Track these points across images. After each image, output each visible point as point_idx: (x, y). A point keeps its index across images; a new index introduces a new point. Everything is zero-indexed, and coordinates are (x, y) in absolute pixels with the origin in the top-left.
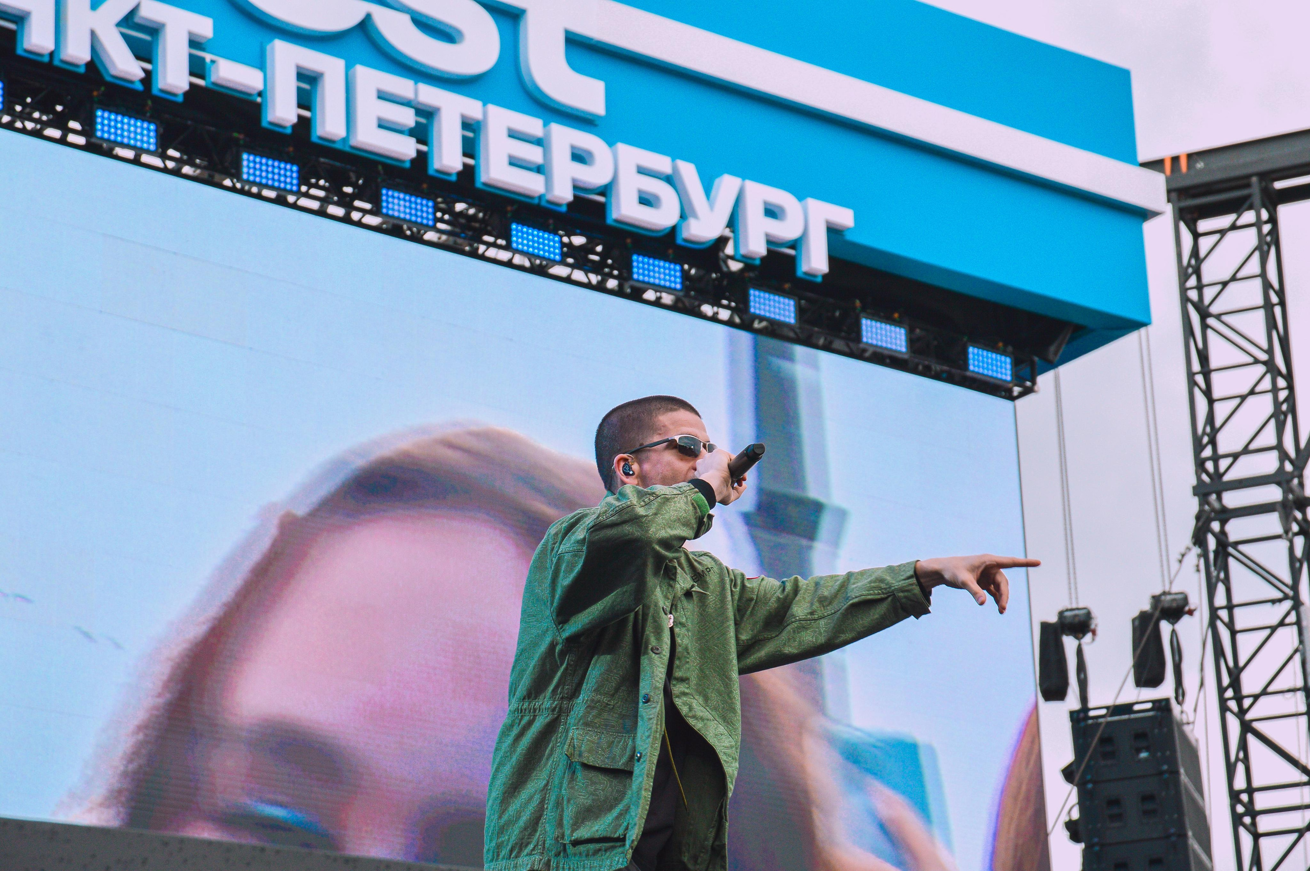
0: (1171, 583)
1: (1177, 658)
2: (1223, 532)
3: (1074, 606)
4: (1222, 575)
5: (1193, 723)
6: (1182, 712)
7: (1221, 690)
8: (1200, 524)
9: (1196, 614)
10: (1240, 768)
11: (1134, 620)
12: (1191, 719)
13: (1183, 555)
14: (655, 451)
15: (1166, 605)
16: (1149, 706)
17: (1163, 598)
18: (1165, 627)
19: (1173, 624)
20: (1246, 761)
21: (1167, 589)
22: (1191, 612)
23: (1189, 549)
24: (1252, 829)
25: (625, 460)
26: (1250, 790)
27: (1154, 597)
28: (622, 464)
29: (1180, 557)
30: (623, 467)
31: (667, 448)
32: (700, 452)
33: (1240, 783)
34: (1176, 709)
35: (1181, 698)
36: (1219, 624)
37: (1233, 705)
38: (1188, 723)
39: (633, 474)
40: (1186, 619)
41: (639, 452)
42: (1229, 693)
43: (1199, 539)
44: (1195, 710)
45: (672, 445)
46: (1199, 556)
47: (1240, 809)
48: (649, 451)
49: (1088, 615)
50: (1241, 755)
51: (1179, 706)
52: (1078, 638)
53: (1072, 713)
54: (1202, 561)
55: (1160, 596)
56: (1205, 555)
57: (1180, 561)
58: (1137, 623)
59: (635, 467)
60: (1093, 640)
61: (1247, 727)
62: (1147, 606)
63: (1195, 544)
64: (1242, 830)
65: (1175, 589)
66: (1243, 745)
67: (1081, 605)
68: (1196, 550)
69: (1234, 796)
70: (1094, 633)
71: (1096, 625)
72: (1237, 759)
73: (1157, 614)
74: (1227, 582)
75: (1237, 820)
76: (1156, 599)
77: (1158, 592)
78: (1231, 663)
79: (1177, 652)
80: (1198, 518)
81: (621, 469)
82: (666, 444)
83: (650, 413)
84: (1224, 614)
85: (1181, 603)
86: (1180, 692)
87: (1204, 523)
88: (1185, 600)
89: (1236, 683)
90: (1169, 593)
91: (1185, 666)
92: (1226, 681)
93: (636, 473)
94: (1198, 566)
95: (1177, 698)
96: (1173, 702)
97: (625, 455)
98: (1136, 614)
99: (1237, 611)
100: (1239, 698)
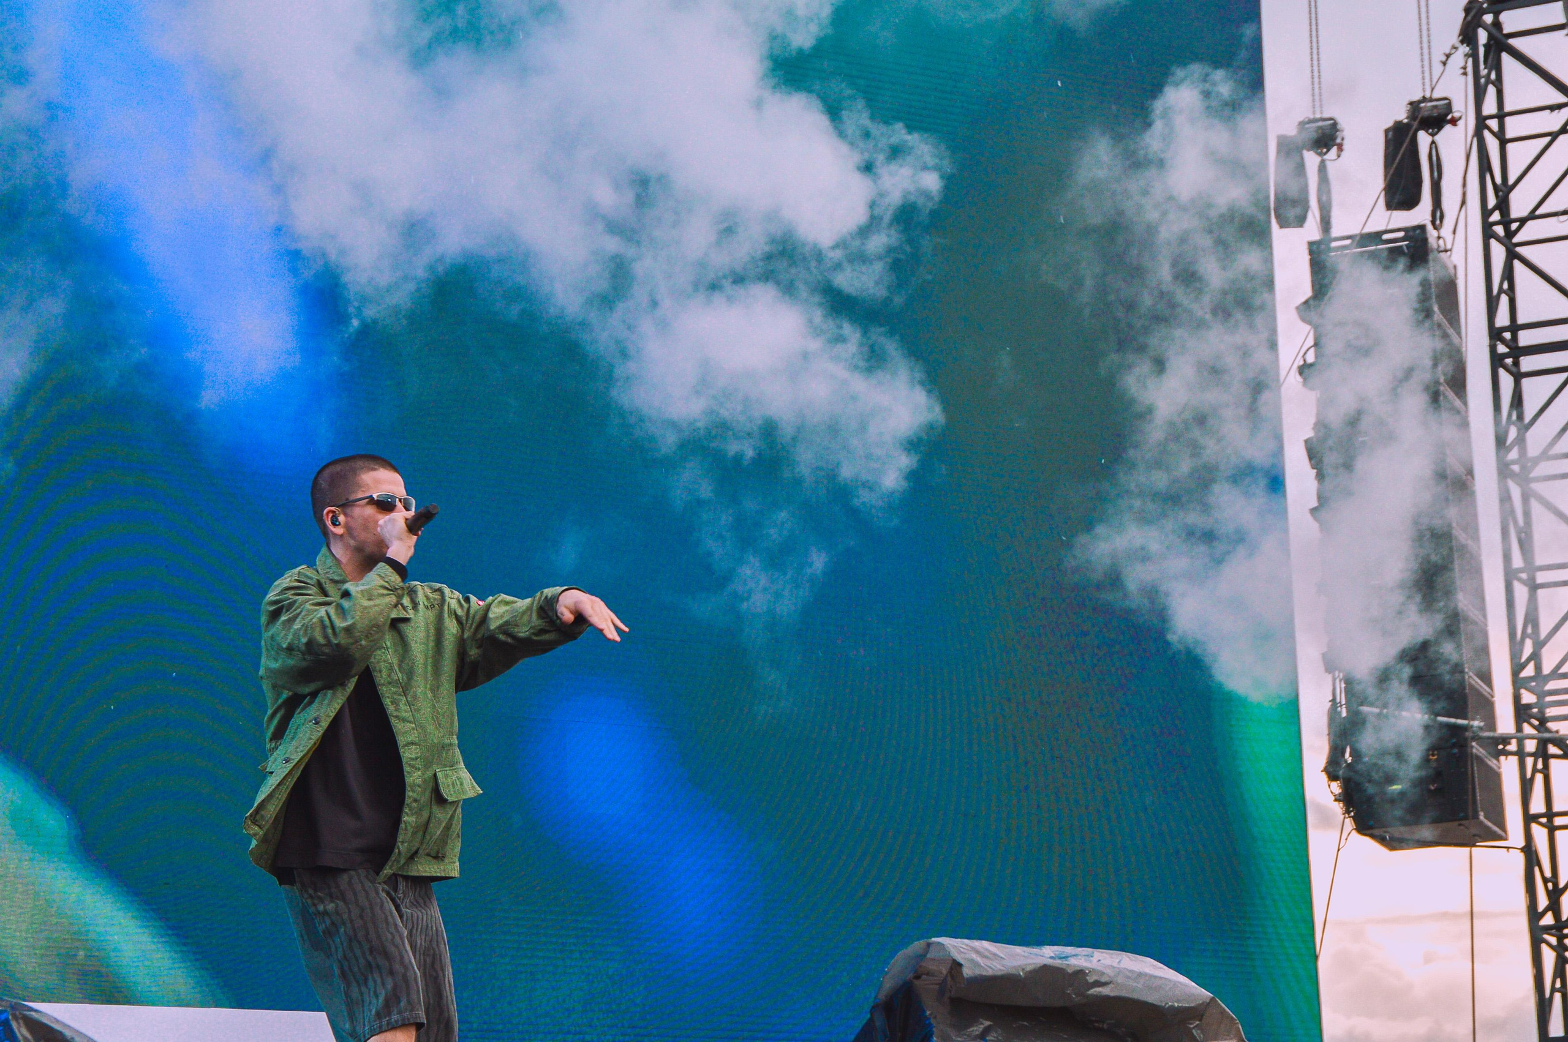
0: (1432, 90)
1: (1436, 174)
2: (1497, 24)
3: (1318, 116)
4: (1493, 76)
5: (1450, 250)
6: (1439, 238)
7: (1486, 213)
8: (1469, 18)
9: (1461, 123)
10: (1504, 300)
11: (1387, 131)
12: (1449, 247)
13: (1448, 56)
14: (359, 506)
15: (1426, 114)
16: (1401, 234)
17: (1422, 105)
18: (1424, 139)
19: (1433, 135)
20: (1511, 292)
21: (1428, 95)
22: (1454, 122)
23: (1455, 48)
24: (1514, 369)
25: (333, 512)
26: (1515, 327)
27: (1411, 103)
28: (331, 515)
29: (1444, 58)
30: (332, 517)
31: (368, 503)
32: (395, 506)
33: (1502, 319)
34: (1432, 233)
35: (1438, 222)
36: (1486, 133)
37: (1499, 230)
38: (1446, 251)
39: (340, 524)
40: (1448, 128)
41: (346, 505)
42: (1496, 216)
43: (1467, 36)
44: (1454, 232)
45: (371, 501)
46: (1467, 55)
47: (1502, 349)
48: (353, 505)
49: (1334, 126)
50: (1506, 286)
51: (1435, 231)
52: (1321, 154)
53: (1311, 244)
54: (1470, 60)
55: (1420, 102)
56: (1474, 55)
57: (1444, 64)
58: (1390, 134)
59: (341, 518)
60: (1339, 156)
61: (1512, 255)
62: (1402, 115)
63: (1462, 42)
64: (1502, 372)
65: (1436, 95)
66: (1509, 274)
67: (1326, 115)
68: (1464, 49)
69: (1495, 334)
70: (1340, 148)
71: (1343, 139)
72: (1501, 291)
73: (1415, 124)
74: (1499, 84)
75: (1497, 361)
76: (1414, 106)
77: (1417, 97)
78: (1498, 180)
79: (1437, 167)
80: (1467, 10)
81: (329, 519)
82: (367, 500)
83: (354, 472)
84: (1493, 124)
85: (1443, 111)
86: (1438, 214)
87: (1474, 16)
88: (1449, 107)
89: (1503, 205)
90: (1431, 100)
91: (1445, 184)
92: (1492, 202)
93: (342, 523)
94: (1465, 68)
95: (1433, 222)
96: (1430, 227)
97: (333, 508)
98: (1390, 124)
99: (1508, 120)
100: (1506, 222)
